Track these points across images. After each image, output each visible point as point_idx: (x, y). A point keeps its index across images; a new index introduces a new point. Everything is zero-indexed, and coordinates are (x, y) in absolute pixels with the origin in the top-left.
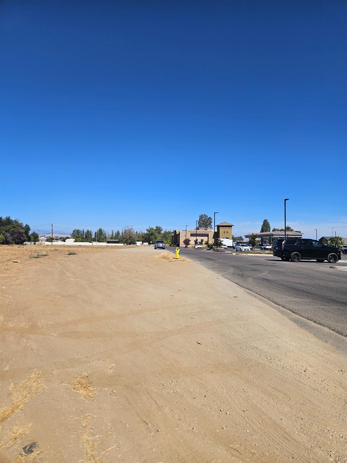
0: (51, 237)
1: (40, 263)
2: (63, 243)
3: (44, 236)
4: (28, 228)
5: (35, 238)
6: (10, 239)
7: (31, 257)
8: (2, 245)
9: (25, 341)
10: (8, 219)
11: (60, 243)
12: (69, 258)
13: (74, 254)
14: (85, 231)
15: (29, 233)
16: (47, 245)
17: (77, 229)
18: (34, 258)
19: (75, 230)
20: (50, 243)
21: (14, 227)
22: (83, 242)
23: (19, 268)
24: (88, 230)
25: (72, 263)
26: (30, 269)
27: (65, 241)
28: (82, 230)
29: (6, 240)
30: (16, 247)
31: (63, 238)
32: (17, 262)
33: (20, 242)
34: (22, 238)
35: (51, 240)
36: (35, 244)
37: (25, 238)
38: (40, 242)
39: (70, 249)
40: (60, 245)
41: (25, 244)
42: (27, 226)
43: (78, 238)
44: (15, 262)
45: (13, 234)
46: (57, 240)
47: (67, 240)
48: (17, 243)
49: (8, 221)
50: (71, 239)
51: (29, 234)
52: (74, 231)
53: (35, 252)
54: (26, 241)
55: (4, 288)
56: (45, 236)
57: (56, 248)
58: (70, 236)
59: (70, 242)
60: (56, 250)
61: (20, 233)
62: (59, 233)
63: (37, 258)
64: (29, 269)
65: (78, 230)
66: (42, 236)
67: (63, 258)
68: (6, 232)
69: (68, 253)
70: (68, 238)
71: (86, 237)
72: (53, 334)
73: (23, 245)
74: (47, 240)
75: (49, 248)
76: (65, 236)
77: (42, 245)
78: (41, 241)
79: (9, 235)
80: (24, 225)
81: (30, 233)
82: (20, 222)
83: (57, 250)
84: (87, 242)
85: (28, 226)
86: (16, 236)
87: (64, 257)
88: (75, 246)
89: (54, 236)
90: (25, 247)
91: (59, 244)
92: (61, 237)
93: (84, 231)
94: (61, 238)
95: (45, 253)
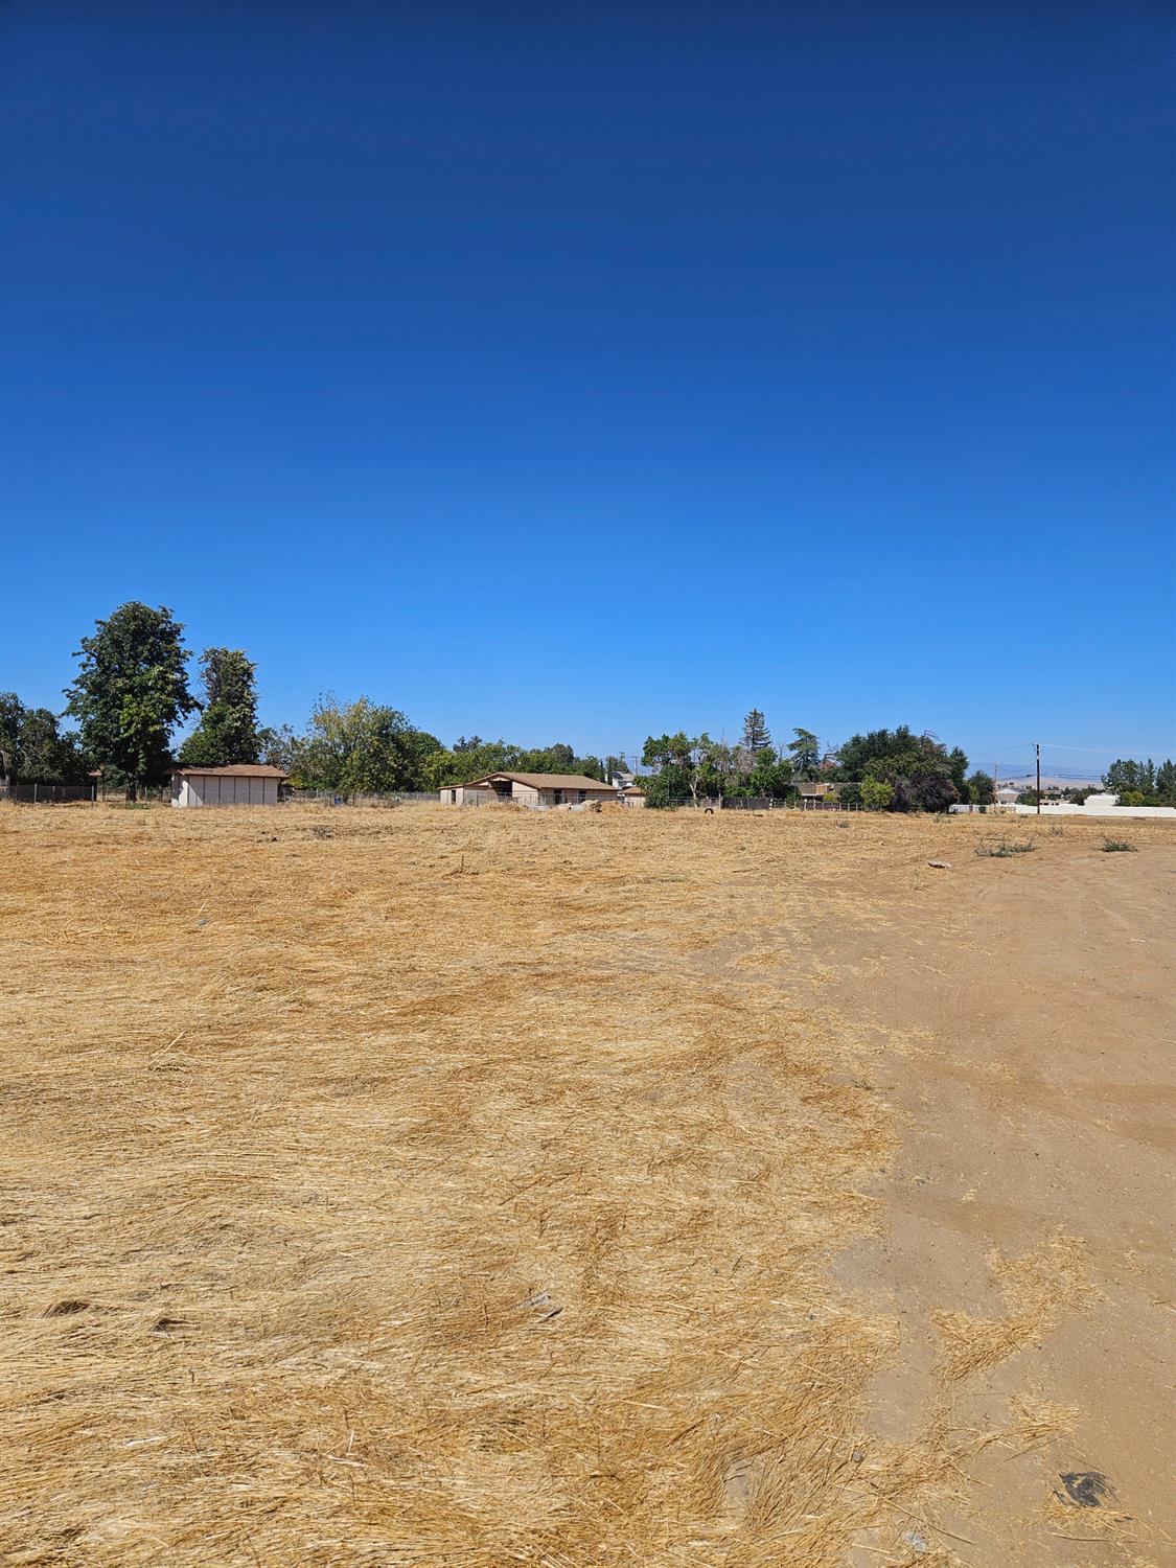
0: (1035, 787)
1: (1013, 873)
2: (1075, 809)
3: (1012, 784)
4: (959, 761)
5: (982, 793)
6: (909, 795)
7: (982, 854)
8: (889, 814)
9: (1011, 1123)
10: (903, 735)
11: (1066, 808)
12: (1108, 862)
13: (1125, 848)
14: (1158, 765)
15: (962, 775)
16: (1022, 816)
17: (1126, 760)
18: (992, 855)
19: (1119, 761)
20: (1033, 810)
21: (920, 760)
22: (1149, 806)
23: (950, 886)
24: (1169, 762)
25: (1124, 882)
26: (985, 892)
27: (1081, 803)
28: (1145, 763)
29: (899, 800)
30: (928, 819)
31: (1075, 791)
32: (941, 867)
33: (940, 805)
34: (945, 793)
35: (1033, 797)
36: (983, 811)
37: (953, 792)
38: (999, 805)
39: (1108, 831)
40: (1067, 817)
41: (954, 813)
42: (958, 754)
43: (1132, 790)
44: (936, 866)
45: (916, 780)
46: (1053, 797)
47: (1091, 797)
48: (930, 809)
49: (904, 740)
50: (1104, 796)
51: (966, 779)
52: (1113, 767)
53: (991, 837)
54: (955, 802)
55: (919, 942)
56: (1016, 785)
57: (1057, 827)
58: (1100, 786)
59: (1103, 805)
60: (1058, 830)
61: (937, 777)
62: (1060, 776)
63: (1000, 855)
64: (981, 892)
65: (1131, 762)
66: (1005, 786)
67: (1087, 860)
68: (899, 773)
69: (1101, 843)
70: (1093, 791)
71: (1162, 787)
72: (1098, 1122)
73: (948, 813)
74: (1022, 800)
75: (1033, 826)
76: (1081, 785)
77: (1005, 815)
78: (1002, 803)
79: (907, 782)
80: (949, 752)
81: (968, 774)
82: (936, 742)
83: (1059, 833)
84: (1168, 805)
85: (961, 754)
86: (925, 784)
87: (1090, 857)
88: (1121, 822)
89: (1046, 783)
90: (955, 821)
91: (1063, 813)
92: (1067, 789)
93: (1151, 767)
94: (1067, 792)
95: (1024, 842)
